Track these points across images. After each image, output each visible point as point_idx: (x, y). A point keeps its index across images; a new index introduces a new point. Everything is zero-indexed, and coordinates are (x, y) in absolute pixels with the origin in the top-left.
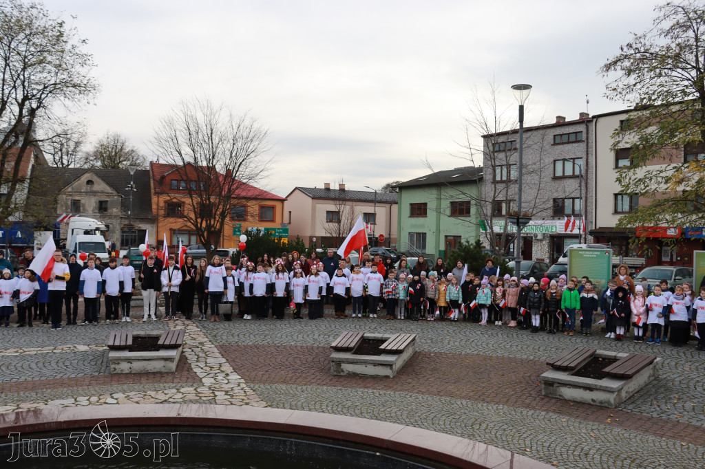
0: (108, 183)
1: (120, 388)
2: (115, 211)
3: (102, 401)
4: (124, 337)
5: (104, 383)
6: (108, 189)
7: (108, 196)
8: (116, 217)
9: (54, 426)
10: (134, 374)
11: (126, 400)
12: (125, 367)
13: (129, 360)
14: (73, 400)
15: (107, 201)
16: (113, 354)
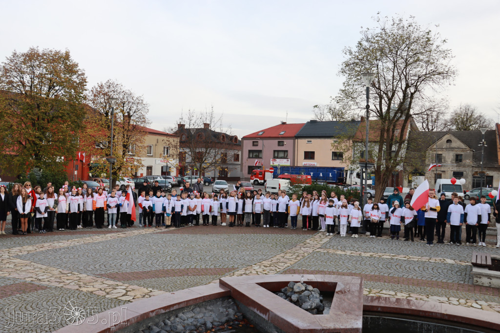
0: (463, 142)
1: (482, 296)
2: (468, 161)
3: (469, 304)
4: (484, 258)
5: (469, 290)
6: (463, 146)
7: (463, 151)
8: (468, 166)
9: (439, 316)
10: (493, 288)
11: (488, 308)
12: (485, 281)
13: (489, 277)
14: (447, 298)
15: (462, 155)
16: (476, 270)
